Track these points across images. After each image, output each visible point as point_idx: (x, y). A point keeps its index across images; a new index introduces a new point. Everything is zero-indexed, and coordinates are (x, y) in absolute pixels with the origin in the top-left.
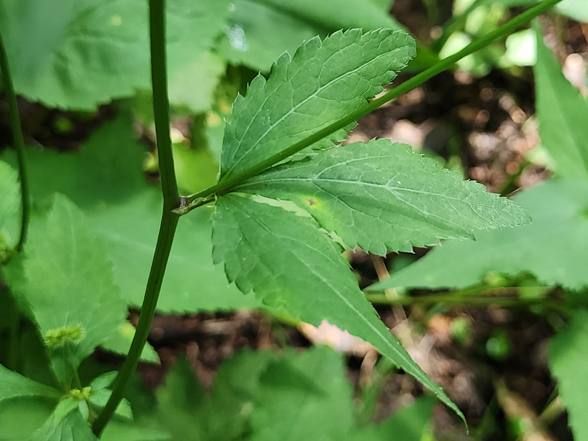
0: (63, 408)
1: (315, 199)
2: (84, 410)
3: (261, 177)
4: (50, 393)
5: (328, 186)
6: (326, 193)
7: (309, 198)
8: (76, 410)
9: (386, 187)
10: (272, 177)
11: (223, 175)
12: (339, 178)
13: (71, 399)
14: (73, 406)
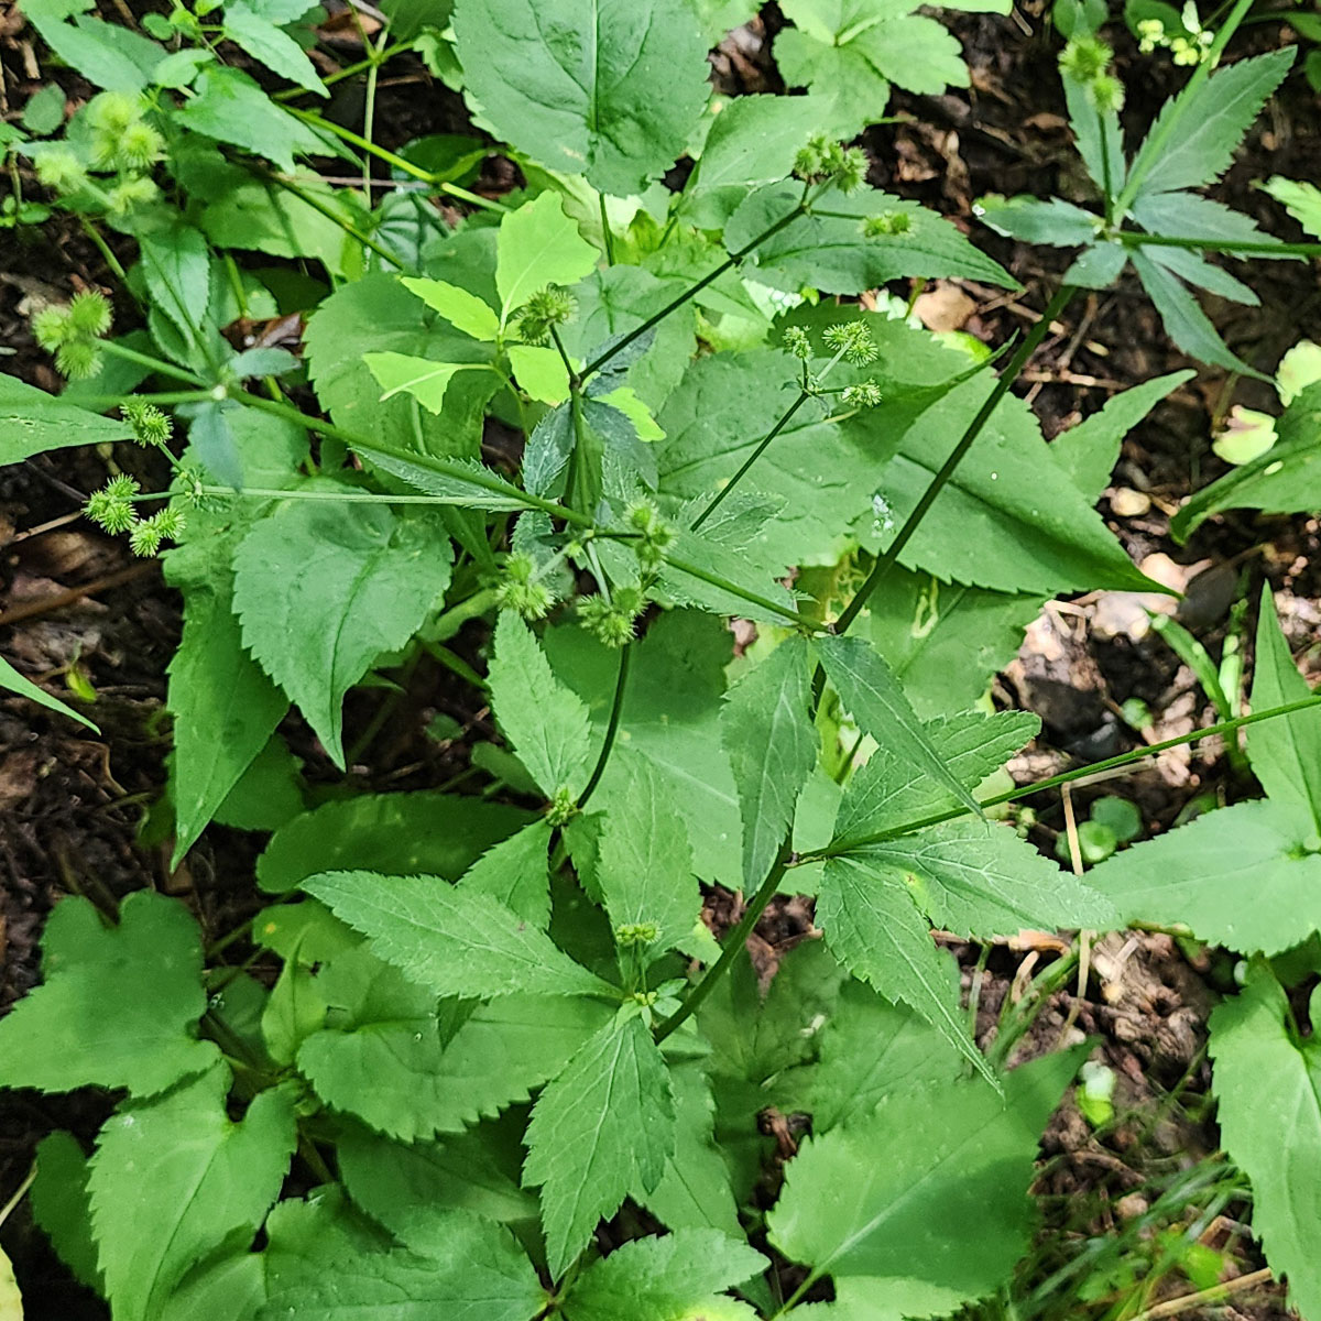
0: (626, 1012)
1: (914, 875)
2: (647, 1019)
3: (869, 846)
4: (615, 994)
5: (928, 865)
6: (925, 871)
7: (909, 873)
8: (640, 1016)
9: (982, 872)
10: (878, 849)
11: (834, 839)
12: (940, 858)
13: (635, 1002)
14: (635, 1013)
